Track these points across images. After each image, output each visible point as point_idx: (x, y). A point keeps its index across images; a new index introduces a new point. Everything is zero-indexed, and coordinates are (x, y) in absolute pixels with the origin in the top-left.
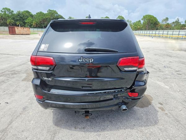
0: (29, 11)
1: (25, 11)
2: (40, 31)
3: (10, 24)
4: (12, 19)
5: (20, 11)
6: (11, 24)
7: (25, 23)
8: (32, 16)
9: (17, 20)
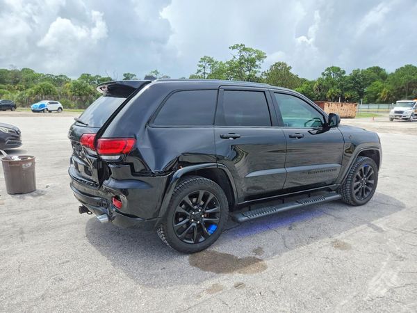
0: (381, 67)
1: (370, 68)
2: (384, 110)
3: (330, 97)
4: (338, 88)
5: (359, 70)
6: (333, 98)
7: (361, 94)
8: (384, 77)
9: (347, 89)
